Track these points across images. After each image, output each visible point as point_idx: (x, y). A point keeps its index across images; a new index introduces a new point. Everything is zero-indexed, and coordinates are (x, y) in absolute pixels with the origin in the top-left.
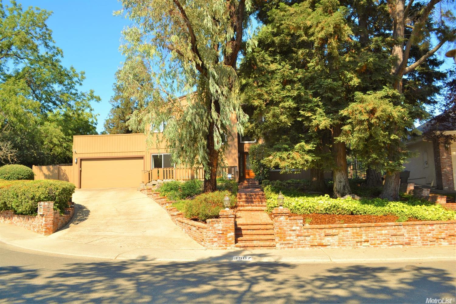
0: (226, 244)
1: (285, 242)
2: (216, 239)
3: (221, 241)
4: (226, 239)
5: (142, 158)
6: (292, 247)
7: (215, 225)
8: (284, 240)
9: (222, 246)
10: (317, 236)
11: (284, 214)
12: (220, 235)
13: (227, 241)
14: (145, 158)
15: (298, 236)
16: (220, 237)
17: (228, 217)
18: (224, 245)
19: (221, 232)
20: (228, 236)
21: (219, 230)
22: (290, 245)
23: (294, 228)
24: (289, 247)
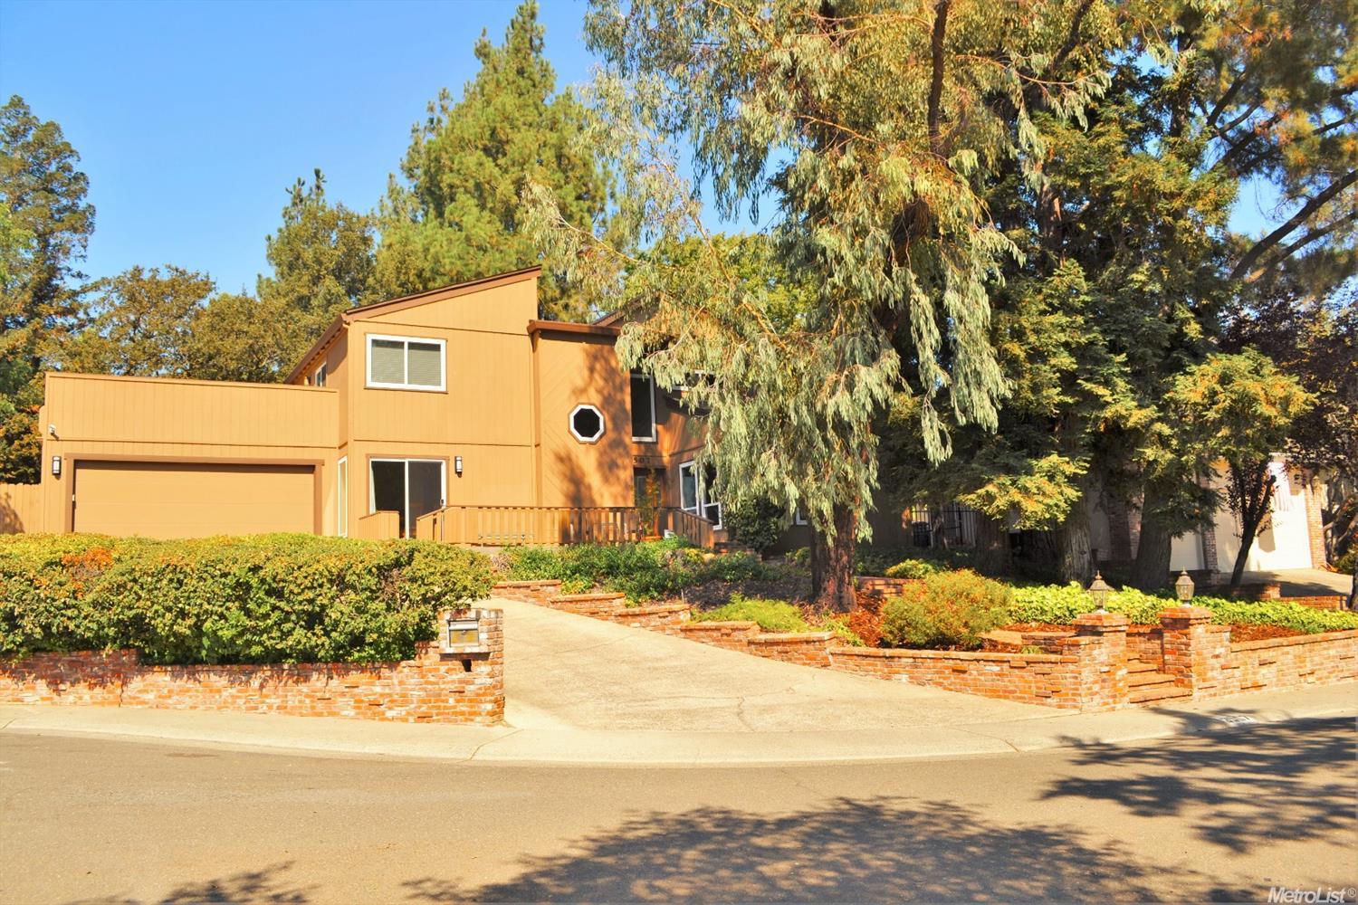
0: (1115, 696)
1: (1207, 684)
2: (1096, 688)
3: (1106, 691)
4: (1115, 685)
5: (309, 468)
6: (1215, 695)
7: (1096, 652)
8: (1204, 680)
9: (1107, 704)
10: (1249, 667)
11: (1204, 621)
12: (1104, 676)
13: (1116, 691)
14: (325, 472)
15: (1223, 668)
16: (1104, 681)
17: (1115, 631)
18: (1111, 700)
19: (1106, 669)
20: (1117, 678)
21: (1102, 664)
22: (1212, 691)
23: (1217, 652)
24: (1211, 695)
